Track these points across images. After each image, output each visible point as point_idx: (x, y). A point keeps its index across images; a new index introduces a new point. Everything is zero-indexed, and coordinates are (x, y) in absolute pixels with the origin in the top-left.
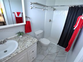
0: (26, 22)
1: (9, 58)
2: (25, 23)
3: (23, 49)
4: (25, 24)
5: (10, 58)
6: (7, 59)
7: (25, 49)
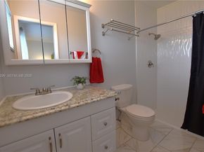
0: (93, 58)
1: (51, 111)
2: (90, 60)
3: (82, 103)
4: (91, 62)
5: (53, 111)
6: (47, 112)
7: (86, 104)
